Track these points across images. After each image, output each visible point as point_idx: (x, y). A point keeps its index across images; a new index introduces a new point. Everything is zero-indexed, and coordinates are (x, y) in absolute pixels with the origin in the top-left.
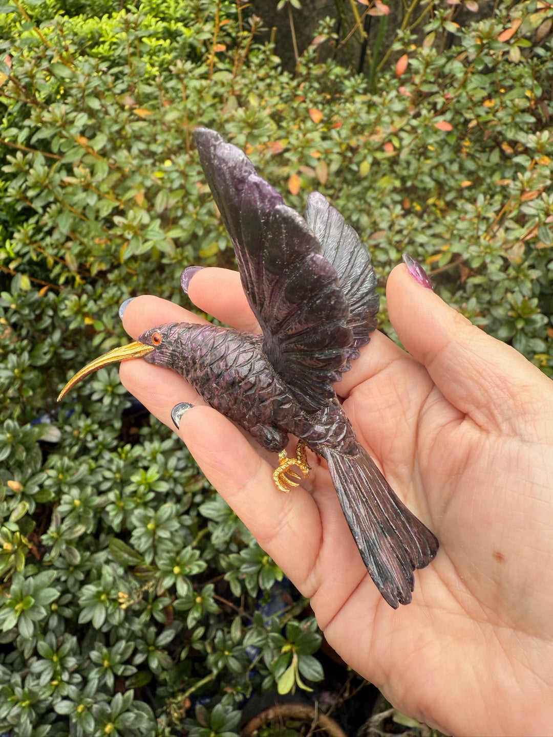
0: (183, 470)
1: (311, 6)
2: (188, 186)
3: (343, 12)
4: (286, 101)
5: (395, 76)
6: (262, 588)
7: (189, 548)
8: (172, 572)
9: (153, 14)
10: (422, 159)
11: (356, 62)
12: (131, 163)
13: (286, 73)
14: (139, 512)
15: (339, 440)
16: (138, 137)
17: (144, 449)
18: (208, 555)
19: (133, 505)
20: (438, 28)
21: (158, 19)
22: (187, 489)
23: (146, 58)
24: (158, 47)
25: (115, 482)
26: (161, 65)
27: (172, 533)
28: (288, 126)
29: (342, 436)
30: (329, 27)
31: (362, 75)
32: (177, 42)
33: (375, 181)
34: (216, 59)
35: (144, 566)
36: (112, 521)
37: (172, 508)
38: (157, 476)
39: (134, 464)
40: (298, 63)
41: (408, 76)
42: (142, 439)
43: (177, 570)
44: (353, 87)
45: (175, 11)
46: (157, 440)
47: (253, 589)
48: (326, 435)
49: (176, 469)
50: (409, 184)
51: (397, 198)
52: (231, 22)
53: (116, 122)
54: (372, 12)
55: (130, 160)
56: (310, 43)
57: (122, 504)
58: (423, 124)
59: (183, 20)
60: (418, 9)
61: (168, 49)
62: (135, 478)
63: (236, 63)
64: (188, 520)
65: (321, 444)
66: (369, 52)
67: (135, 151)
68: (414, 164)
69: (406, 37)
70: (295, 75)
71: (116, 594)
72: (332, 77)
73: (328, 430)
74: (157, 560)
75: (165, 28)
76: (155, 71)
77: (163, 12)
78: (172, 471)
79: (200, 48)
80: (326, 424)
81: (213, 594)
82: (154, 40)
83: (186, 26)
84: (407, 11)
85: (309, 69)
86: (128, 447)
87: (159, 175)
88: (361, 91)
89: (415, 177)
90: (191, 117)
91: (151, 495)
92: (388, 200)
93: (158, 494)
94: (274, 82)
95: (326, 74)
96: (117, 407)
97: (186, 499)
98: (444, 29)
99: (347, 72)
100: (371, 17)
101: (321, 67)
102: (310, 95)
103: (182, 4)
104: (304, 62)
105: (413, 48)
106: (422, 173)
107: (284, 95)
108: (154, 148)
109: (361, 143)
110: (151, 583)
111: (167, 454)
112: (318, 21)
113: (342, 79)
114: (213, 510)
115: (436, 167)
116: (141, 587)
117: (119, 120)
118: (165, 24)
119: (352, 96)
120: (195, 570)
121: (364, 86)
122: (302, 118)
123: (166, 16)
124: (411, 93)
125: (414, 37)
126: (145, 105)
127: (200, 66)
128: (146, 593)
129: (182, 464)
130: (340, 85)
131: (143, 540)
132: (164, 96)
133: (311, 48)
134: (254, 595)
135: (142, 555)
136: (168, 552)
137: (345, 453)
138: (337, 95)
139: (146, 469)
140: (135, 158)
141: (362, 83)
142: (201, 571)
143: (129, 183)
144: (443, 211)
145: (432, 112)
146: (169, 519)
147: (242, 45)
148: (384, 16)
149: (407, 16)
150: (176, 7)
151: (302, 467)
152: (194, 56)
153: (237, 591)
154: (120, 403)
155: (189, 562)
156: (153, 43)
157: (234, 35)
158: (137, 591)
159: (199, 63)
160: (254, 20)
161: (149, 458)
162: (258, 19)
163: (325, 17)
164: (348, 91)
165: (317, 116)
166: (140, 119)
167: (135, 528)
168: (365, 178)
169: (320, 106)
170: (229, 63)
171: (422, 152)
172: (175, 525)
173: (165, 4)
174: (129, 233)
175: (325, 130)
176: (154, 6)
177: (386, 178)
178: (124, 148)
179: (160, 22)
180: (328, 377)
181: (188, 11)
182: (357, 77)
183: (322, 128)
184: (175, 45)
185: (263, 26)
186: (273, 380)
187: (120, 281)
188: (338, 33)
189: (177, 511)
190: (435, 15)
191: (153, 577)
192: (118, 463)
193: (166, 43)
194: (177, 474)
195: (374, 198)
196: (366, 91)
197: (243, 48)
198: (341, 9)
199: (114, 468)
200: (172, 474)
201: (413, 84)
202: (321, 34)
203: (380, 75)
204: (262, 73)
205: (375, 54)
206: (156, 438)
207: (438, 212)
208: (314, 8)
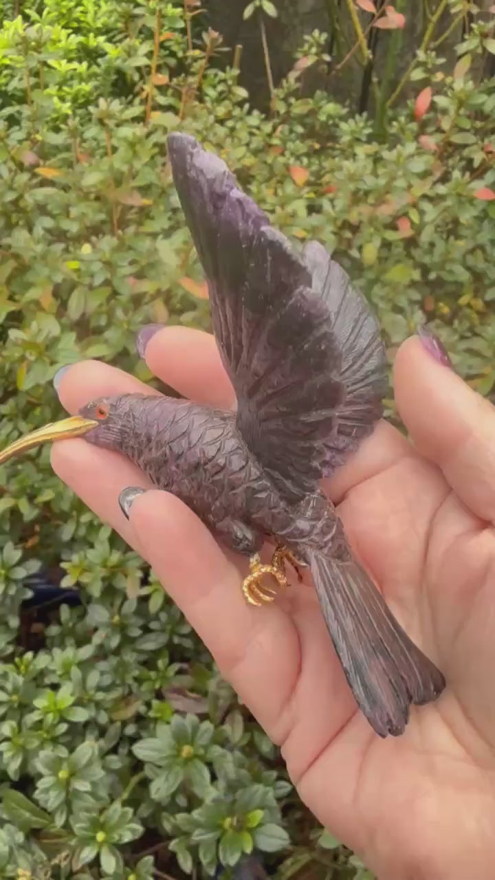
0: (106, 689)
1: (291, 10)
2: (116, 283)
3: (338, 21)
4: (256, 153)
5: (412, 117)
6: (224, 863)
7: (117, 805)
8: (94, 838)
9: (63, 23)
10: (452, 238)
11: (356, 95)
12: (33, 250)
13: (256, 113)
14: (47, 753)
15: (325, 540)
16: (42, 209)
17: (53, 659)
18: (145, 811)
19: (36, 743)
20: (477, 47)
21: (70, 31)
22: (115, 716)
23: (52, 90)
24: (70, 73)
25: (11, 708)
26: (74, 100)
27: (94, 784)
28: (259, 192)
29: (329, 537)
30: (319, 45)
31: (365, 114)
32: (99, 65)
33: (384, 271)
34: (155, 92)
35: (53, 830)
36: (8, 764)
37: (93, 748)
38: (71, 700)
39: (38, 681)
40: (273, 96)
41: (431, 115)
42: (48, 642)
43: (100, 836)
44: (353, 132)
45: (95, 18)
46: (71, 645)
47: (210, 864)
48: (310, 533)
49: (99, 688)
50: (432, 276)
51: (416, 296)
52: (177, 36)
53: (11, 188)
54: (380, 24)
55: (32, 245)
56: (291, 68)
57: (21, 741)
58: (454, 192)
59: (106, 31)
60: (446, 16)
61: (84, 76)
62: (40, 703)
63: (184, 97)
64: (116, 762)
65: (304, 543)
66: (375, 79)
67: (39, 231)
68: (440, 247)
69: (429, 60)
70: (268, 113)
71: (14, 870)
72: (323, 118)
73: (313, 527)
74: (71, 821)
75: (80, 43)
76: (66, 108)
77: (78, 21)
78: (92, 692)
79: (132, 76)
80: (312, 519)
81: (153, 870)
82: (64, 62)
83: (110, 40)
84: (430, 21)
85: (289, 105)
86: (29, 655)
87: (74, 265)
88: (364, 139)
89: (441, 266)
90: (118, 180)
91: (63, 727)
92: (403, 302)
93: (73, 725)
94: (239, 125)
95: (313, 113)
96: (13, 598)
97: (113, 730)
98: (484, 49)
99: (344, 111)
100: (378, 29)
101: (307, 103)
102: (290, 145)
103: (105, 7)
104: (282, 96)
105: (439, 76)
106: (453, 261)
107: (253, 146)
108: (66, 225)
109: (365, 219)
110: (64, 854)
111: (85, 665)
112: (302, 37)
113: (337, 120)
114: (153, 750)
115: (472, 251)
116: (50, 860)
117: (15, 186)
118: (81, 38)
119: (351, 146)
120: (127, 837)
121: (368, 131)
122: (279, 178)
123: (83, 25)
124: (437, 145)
125: (442, 61)
126: (53, 160)
127: (131, 103)
128: (57, 868)
129: (107, 680)
130: (333, 129)
131: (53, 794)
132: (80, 146)
133: (292, 76)
134: (212, 872)
135: (50, 815)
136: (88, 810)
137: (334, 557)
138: (330, 144)
139: (55, 687)
140: (38, 242)
141: (364, 128)
142: (137, 837)
143: (30, 277)
144: (482, 315)
145: (468, 174)
146: (90, 763)
147: (192, 70)
148: (397, 30)
149: (431, 27)
150: (96, 13)
151: (279, 576)
152: (122, 86)
153: (186, 865)
154: (17, 591)
155: (118, 825)
156: (63, 66)
157: (180, 54)
158: (44, 866)
159: (130, 97)
160: (211, 36)
161: (59, 673)
162: (215, 34)
163: (313, 30)
164: (346, 139)
165: (301, 176)
166: (45, 183)
167: (40, 776)
168: (371, 267)
169: (305, 160)
170: (173, 95)
171: (452, 229)
172: (98, 773)
173: (80, 9)
174: (31, 354)
175: (312, 195)
176: (64, 11)
177: (399, 266)
178: (23, 227)
179: (73, 36)
180: (315, 448)
181: (113, 19)
182: (357, 117)
183: (308, 193)
184: (95, 69)
185: (222, 45)
186: (247, 462)
187: (17, 416)
188: (330, 53)
189: (101, 749)
190: (471, 29)
191: (65, 845)
192: (14, 678)
193: (83, 67)
194: (100, 696)
195: (382, 298)
196: (370, 139)
197: (193, 74)
198: (335, 17)
199: (9, 686)
200: (93, 696)
201: (439, 130)
202: (306, 54)
203: (390, 113)
204: (221, 111)
205: (385, 83)
206: (70, 641)
207: (475, 316)
208: (296, 14)
